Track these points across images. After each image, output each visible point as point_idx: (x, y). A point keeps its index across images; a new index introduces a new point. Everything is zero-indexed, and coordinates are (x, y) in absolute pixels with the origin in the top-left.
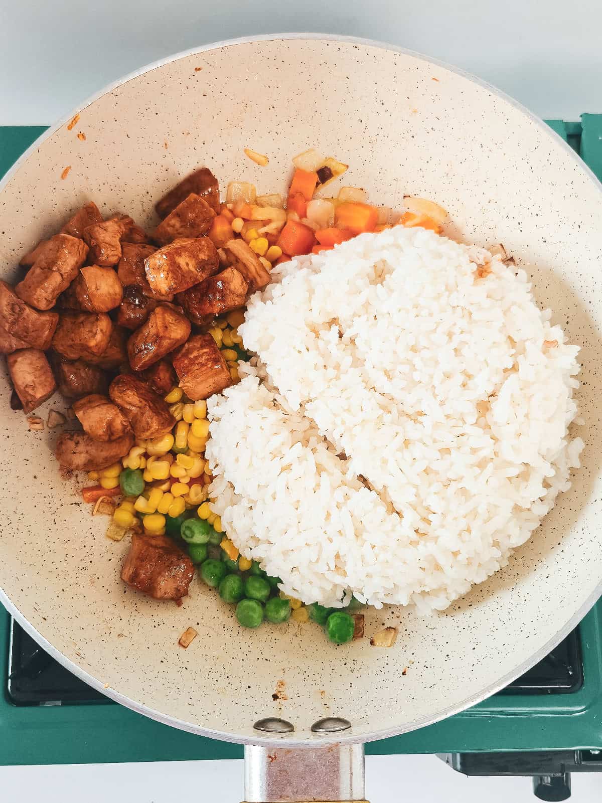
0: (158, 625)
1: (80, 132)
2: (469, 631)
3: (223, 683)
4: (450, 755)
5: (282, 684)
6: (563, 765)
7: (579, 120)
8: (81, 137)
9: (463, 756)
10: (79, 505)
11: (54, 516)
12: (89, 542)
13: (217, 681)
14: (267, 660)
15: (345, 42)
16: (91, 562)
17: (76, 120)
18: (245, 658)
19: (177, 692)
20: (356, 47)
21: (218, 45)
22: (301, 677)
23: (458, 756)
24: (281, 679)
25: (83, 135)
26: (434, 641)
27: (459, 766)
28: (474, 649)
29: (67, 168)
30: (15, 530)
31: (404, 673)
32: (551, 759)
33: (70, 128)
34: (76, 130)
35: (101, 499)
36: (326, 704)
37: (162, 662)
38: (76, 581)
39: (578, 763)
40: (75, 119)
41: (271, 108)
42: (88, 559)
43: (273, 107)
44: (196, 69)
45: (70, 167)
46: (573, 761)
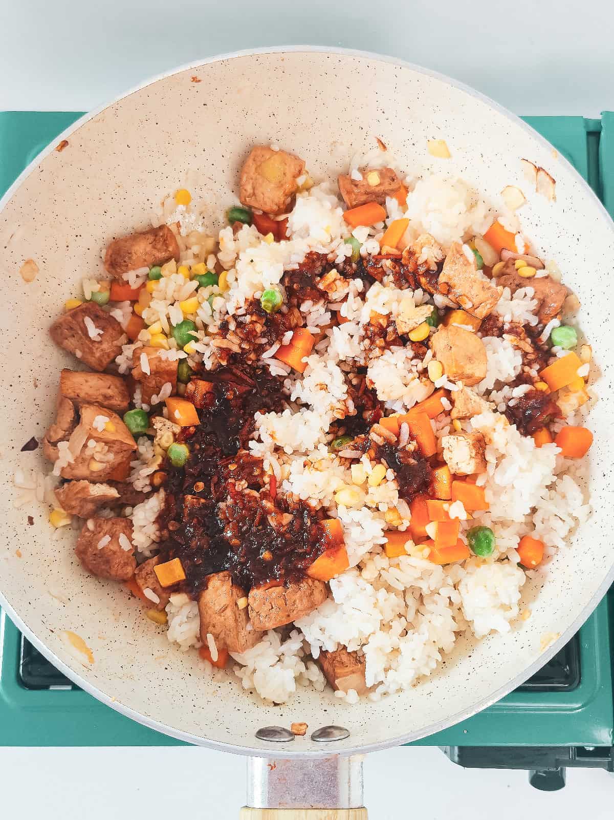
4: (448, 747)
6: (557, 760)
7: (600, 117)
9: (461, 749)
13: (220, 687)
19: (181, 700)
23: (456, 749)
27: (456, 759)
32: (546, 754)
36: (325, 711)
37: (166, 669)
39: (572, 759)
41: (272, 115)
43: (274, 115)
46: (568, 756)
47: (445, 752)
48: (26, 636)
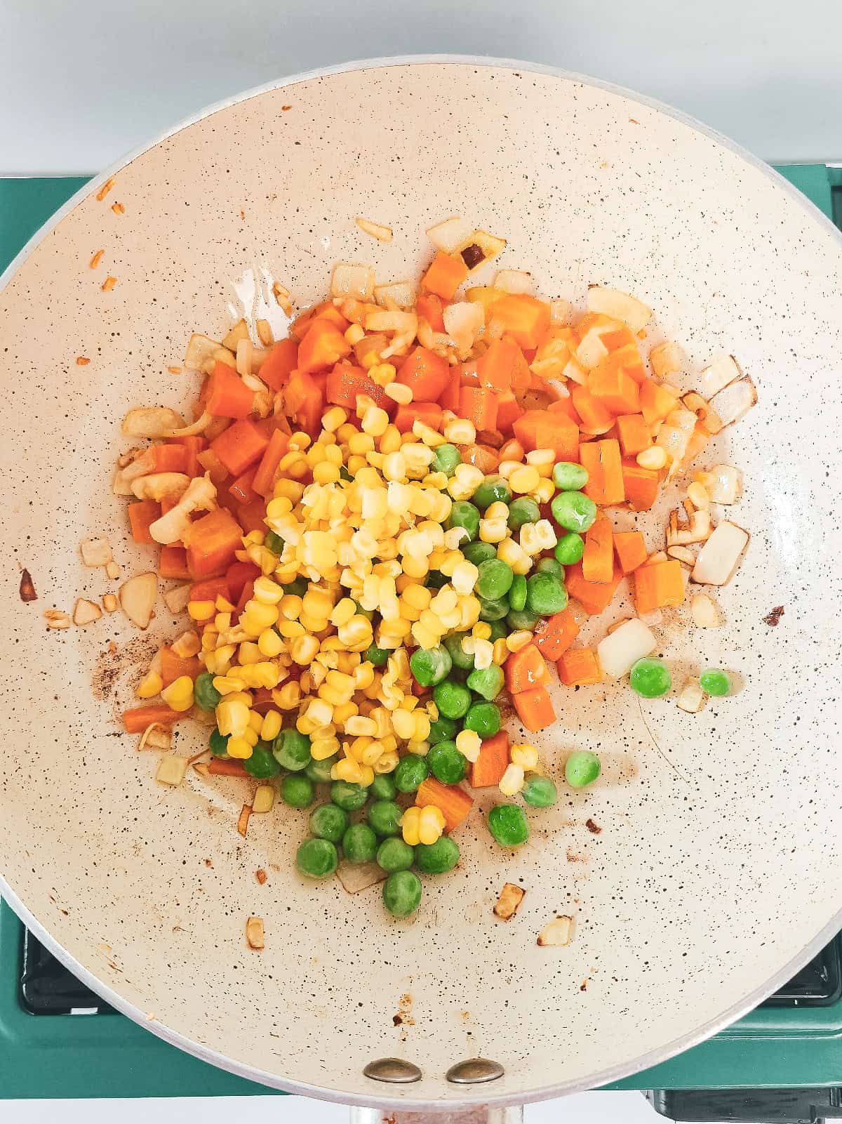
0: (232, 911)
1: (116, 202)
2: (678, 927)
3: (323, 998)
4: (651, 1092)
5: (407, 1000)
6: (813, 1108)
8: (117, 208)
9: (669, 1094)
10: (119, 736)
11: (83, 754)
12: (134, 790)
13: (314, 995)
14: (386, 963)
15: (502, 68)
16: (136, 819)
17: (109, 185)
18: (355, 959)
19: (256, 1015)
20: (517, 75)
21: (316, 73)
22: (436, 989)
23: (663, 1094)
24: (407, 993)
25: (120, 206)
26: (628, 940)
27: (663, 1108)
28: (685, 955)
29: (99, 253)
30: (26, 778)
31: (583, 988)
32: (796, 1099)
33: (100, 198)
34: (109, 199)
35: (151, 727)
36: (469, 1033)
37: (235, 967)
38: (113, 848)
39: (834, 1105)
40: (107, 186)
41: (395, 158)
42: (132, 815)
43: (398, 158)
44: (284, 108)
45: (103, 251)
46: (828, 1102)
47: (647, 1097)
48: (30, 929)
